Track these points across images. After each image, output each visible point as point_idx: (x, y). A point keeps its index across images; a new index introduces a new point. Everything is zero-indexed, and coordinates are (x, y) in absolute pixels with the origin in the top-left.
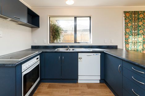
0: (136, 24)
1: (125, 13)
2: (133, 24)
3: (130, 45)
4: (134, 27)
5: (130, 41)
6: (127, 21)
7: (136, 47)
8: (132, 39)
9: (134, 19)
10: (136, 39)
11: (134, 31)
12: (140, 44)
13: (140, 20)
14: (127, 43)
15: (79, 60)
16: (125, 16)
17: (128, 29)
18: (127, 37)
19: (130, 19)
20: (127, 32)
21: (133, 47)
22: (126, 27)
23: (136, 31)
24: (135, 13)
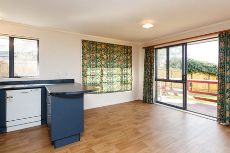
0: (94, 55)
1: (83, 41)
2: (92, 54)
3: (88, 78)
4: (92, 58)
5: (88, 73)
6: (85, 51)
7: (94, 80)
8: (90, 71)
9: (92, 49)
10: (94, 72)
11: (92, 63)
12: (98, 76)
13: (98, 51)
14: (84, 75)
15: (8, 100)
16: (83, 45)
17: (86, 60)
18: (85, 68)
19: (88, 49)
20: (85, 63)
21: (92, 80)
22: (84, 58)
23: (94, 63)
24: (93, 43)
